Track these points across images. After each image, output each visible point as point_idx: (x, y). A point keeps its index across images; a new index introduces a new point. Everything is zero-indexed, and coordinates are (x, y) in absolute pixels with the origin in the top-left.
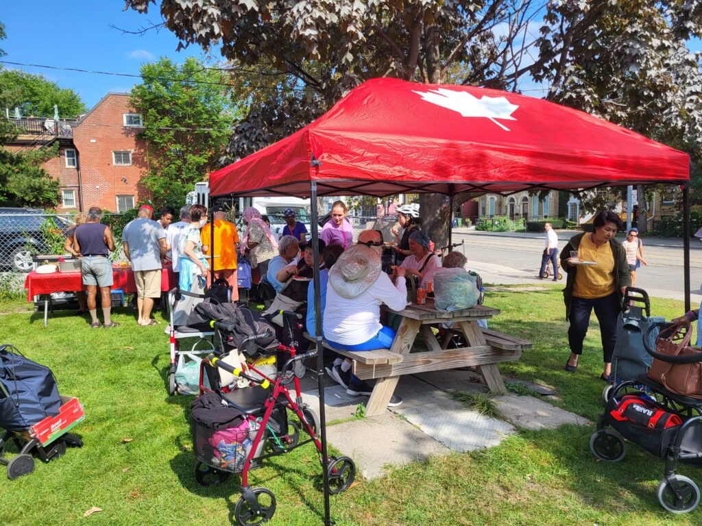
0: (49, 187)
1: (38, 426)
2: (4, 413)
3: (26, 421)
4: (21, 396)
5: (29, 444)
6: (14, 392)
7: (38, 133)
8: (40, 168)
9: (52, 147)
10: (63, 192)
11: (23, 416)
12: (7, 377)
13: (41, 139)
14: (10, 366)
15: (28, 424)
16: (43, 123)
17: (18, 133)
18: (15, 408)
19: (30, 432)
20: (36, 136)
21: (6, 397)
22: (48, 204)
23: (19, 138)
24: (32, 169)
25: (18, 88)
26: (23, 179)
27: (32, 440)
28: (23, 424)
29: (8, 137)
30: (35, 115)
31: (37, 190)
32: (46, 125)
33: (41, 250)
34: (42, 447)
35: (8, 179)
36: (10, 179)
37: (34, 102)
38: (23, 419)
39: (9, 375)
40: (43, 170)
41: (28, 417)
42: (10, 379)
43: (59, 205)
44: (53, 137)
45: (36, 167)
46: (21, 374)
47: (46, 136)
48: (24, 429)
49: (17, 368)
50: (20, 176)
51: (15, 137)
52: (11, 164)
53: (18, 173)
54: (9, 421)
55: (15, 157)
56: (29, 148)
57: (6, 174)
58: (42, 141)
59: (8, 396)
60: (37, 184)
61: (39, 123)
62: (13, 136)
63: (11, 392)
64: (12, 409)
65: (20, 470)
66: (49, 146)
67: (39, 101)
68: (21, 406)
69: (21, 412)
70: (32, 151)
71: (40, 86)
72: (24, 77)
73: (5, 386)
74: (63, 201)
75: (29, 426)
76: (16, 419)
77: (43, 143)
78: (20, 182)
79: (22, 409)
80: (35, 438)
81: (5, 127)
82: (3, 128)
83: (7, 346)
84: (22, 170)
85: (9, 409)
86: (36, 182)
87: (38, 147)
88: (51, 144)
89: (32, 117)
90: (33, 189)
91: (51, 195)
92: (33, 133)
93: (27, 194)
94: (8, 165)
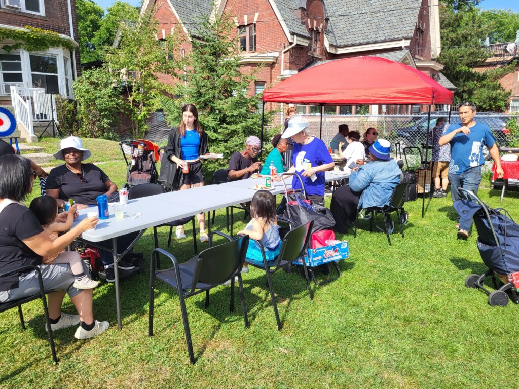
0: (503, 97)
1: (516, 275)
2: (493, 257)
3: (508, 268)
4: (508, 249)
5: (506, 285)
6: (503, 244)
7: (500, 55)
8: (498, 83)
9: (511, 65)
10: (511, 101)
11: (506, 263)
12: (499, 232)
13: (502, 60)
14: (503, 224)
15: (509, 270)
16: (506, 47)
17: (487, 57)
18: (501, 256)
19: (509, 277)
20: (498, 58)
21: (496, 245)
22: (499, 110)
23: (487, 61)
24: (492, 84)
25: (493, 22)
26: (485, 92)
27: (510, 283)
28: (506, 270)
29: (479, 61)
30: (500, 42)
31: (494, 99)
32: (508, 49)
33: (502, 143)
34: (516, 292)
35: (474, 92)
36: (475, 92)
37: (500, 32)
38: (506, 266)
39: (501, 231)
40: (500, 84)
41: (510, 266)
42: (501, 234)
43: (507, 111)
44: (512, 57)
45: (495, 82)
46: (510, 232)
47: (506, 57)
48: (504, 273)
49: (508, 227)
50: (482, 89)
51: (485, 60)
52: (477, 81)
53: (480, 87)
54: (494, 264)
55: (481, 76)
56: (492, 68)
57: (473, 89)
58: (503, 61)
59: (498, 246)
60: (494, 95)
61: (503, 47)
62: (483, 59)
63: (501, 243)
64: (499, 256)
65: (498, 302)
66: (509, 64)
67: (504, 30)
68: (506, 256)
69: (505, 260)
70: (494, 69)
71: (506, 18)
72: (496, 13)
73: (498, 238)
74: (510, 108)
75: (510, 272)
76: (500, 264)
77: (503, 63)
78: (482, 94)
79: (507, 258)
80: (512, 282)
81: (478, 53)
82: (477, 54)
83: (501, 209)
84: (484, 86)
85: (497, 255)
86: (494, 93)
87: (498, 66)
88: (510, 63)
89: (498, 43)
90: (490, 99)
91: (501, 103)
92: (496, 56)
93: (485, 103)
94: (475, 82)
